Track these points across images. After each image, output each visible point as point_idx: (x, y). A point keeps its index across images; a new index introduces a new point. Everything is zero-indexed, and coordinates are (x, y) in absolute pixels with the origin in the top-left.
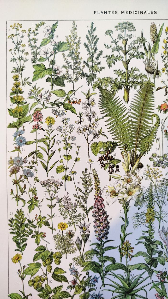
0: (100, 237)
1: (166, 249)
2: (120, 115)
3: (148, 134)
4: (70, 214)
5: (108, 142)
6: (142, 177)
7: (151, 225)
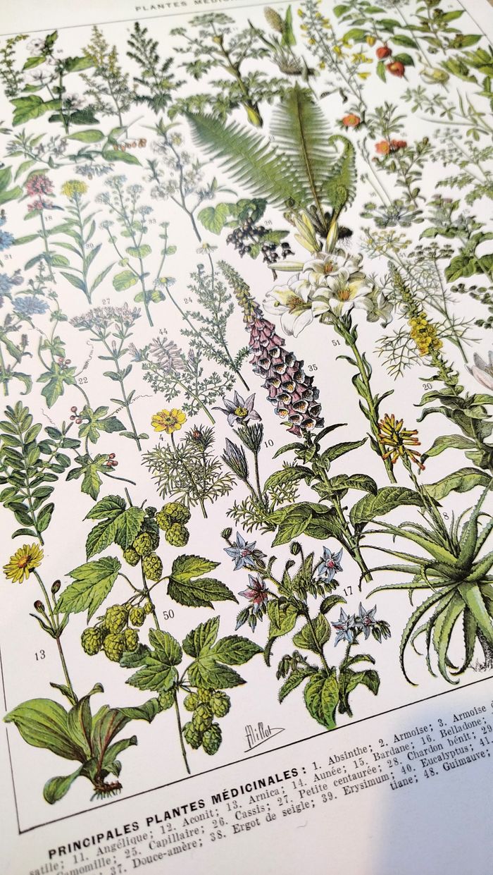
0: (299, 424)
3: (334, 172)
4: (183, 382)
5: (241, 201)
6: (360, 255)
7: (439, 357)
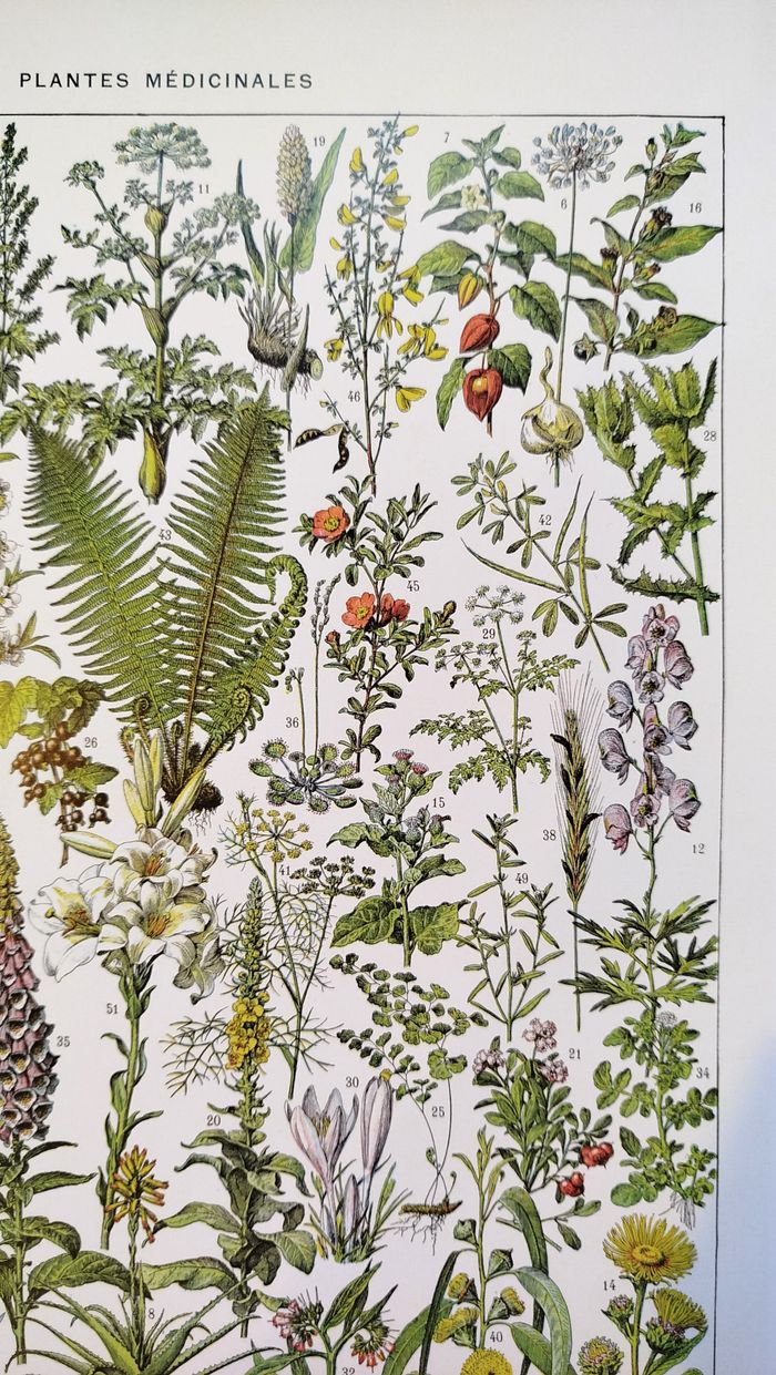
0: (13, 1126)
1: (322, 1199)
2: (119, 559)
3: (247, 651)
5: (63, 680)
6: (215, 852)
7: (253, 1078)
